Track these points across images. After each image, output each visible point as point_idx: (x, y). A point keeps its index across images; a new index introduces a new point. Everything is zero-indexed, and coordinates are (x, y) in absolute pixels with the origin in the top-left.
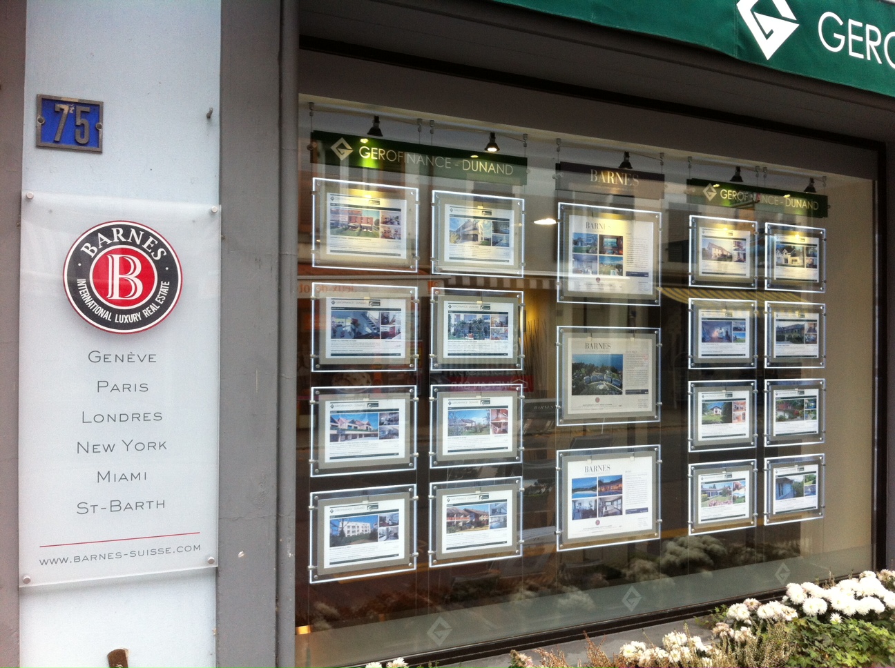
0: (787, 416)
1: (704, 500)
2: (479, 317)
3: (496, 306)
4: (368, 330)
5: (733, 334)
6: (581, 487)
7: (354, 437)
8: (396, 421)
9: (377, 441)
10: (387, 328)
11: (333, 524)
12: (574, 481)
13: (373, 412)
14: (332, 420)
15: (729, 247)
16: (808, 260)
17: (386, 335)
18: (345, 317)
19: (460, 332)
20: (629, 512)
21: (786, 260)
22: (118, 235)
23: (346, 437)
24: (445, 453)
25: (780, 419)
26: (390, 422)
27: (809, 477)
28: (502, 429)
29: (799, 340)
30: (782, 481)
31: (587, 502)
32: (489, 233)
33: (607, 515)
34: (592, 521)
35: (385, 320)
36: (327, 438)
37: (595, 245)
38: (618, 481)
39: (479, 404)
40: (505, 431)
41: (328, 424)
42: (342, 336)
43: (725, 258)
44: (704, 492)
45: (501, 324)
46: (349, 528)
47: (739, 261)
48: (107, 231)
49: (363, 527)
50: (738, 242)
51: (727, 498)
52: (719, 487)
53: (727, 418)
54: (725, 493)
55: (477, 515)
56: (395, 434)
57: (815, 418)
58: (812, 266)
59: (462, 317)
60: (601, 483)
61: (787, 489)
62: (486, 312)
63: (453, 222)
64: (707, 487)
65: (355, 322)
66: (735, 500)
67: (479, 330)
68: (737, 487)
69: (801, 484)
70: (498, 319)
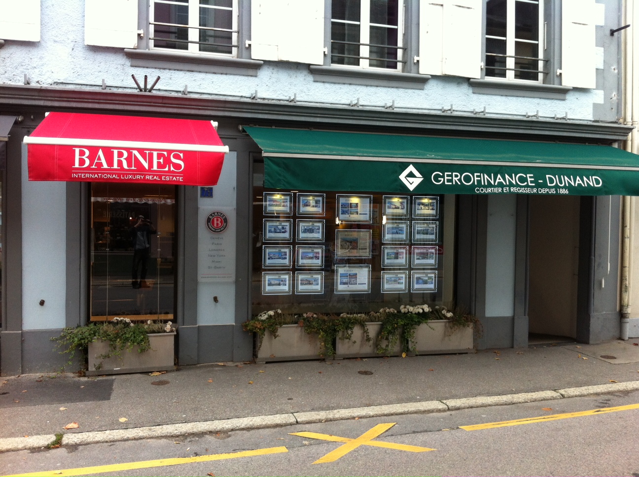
0: (421, 258)
1: (387, 282)
2: (311, 227)
3: (316, 224)
4: (278, 231)
5: (399, 232)
6: (342, 276)
7: (274, 258)
8: (286, 255)
9: (281, 260)
10: (284, 230)
11: (268, 281)
12: (340, 274)
13: (280, 252)
14: (268, 254)
15: (398, 205)
16: (430, 208)
17: (283, 232)
18: (272, 227)
19: (305, 231)
20: (359, 284)
21: (421, 208)
22: (216, 214)
23: (272, 259)
24: (300, 264)
25: (418, 259)
26: (284, 255)
27: (430, 278)
28: (317, 258)
29: (427, 234)
30: (418, 279)
31: (345, 280)
32: (314, 204)
33: (352, 284)
34: (346, 286)
35: (283, 228)
36: (267, 258)
37: (348, 206)
38: (356, 274)
39: (310, 251)
40: (318, 259)
41: (267, 255)
42: (271, 232)
43: (397, 208)
44: (387, 280)
45: (318, 229)
46: (273, 282)
47: (402, 209)
48: (214, 213)
49: (277, 282)
50: (401, 203)
51: (396, 283)
52: (393, 279)
53: (396, 258)
54: (395, 281)
55: (310, 281)
56: (286, 258)
57: (433, 259)
58: (433, 209)
59: (306, 227)
60: (349, 275)
61: (420, 281)
62: (313, 225)
63: (303, 202)
64: (388, 278)
65: (275, 229)
66: (399, 283)
67: (311, 231)
68: (400, 279)
69: (427, 280)
70: (317, 228)
